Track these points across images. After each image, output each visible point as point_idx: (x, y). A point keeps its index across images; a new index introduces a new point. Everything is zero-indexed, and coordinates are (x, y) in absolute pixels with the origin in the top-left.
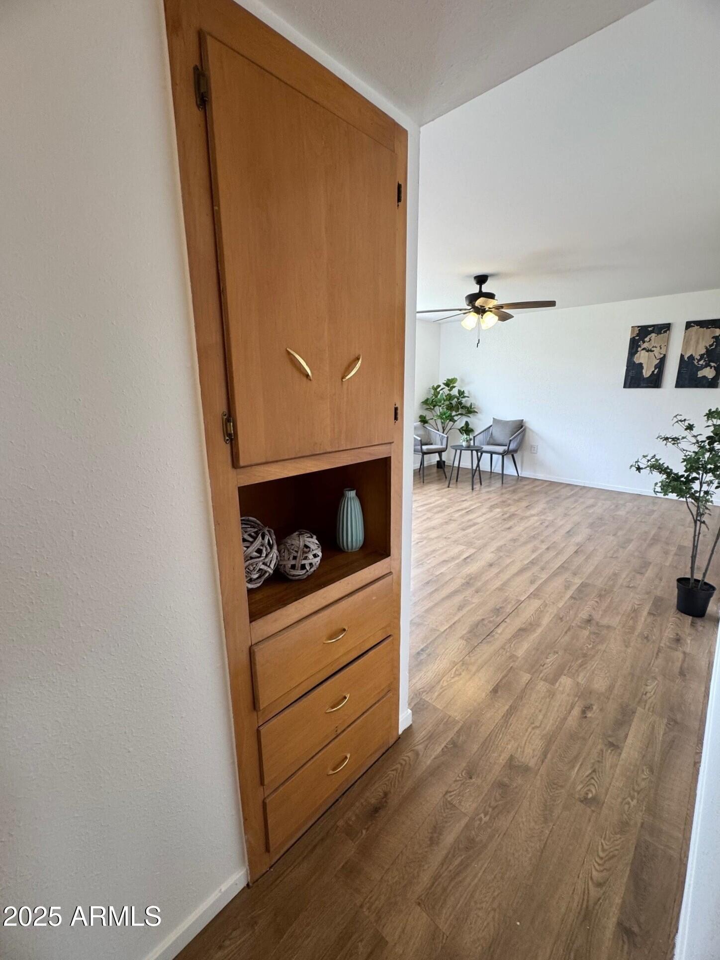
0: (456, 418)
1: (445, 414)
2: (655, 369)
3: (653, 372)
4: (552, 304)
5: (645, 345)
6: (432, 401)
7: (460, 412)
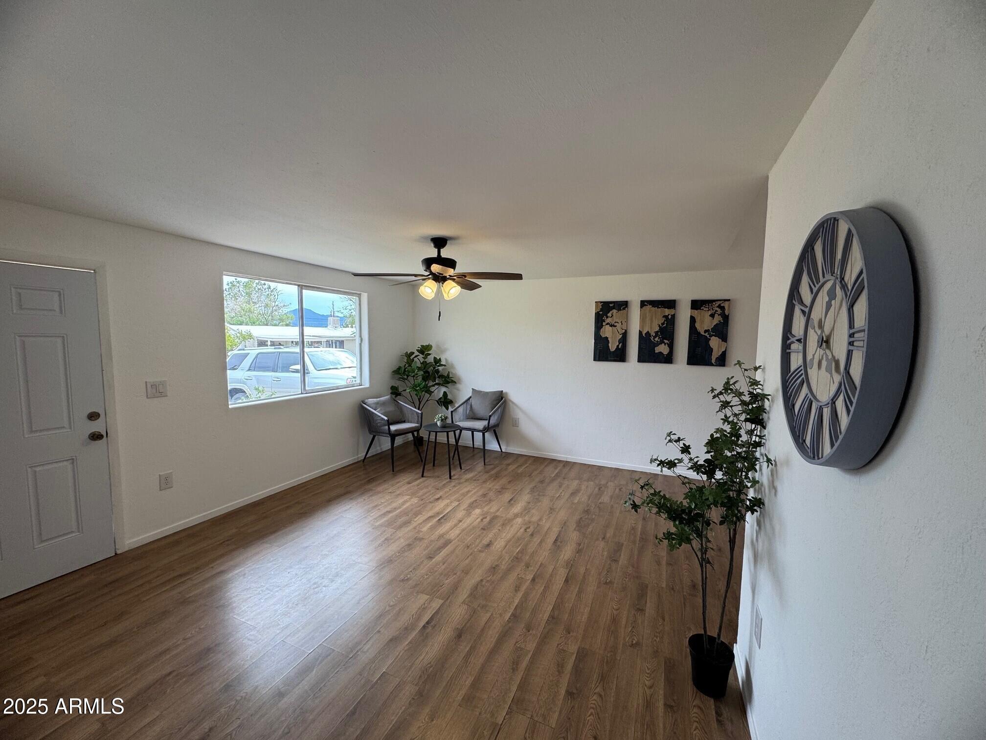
0: (432, 389)
1: (419, 386)
2: (619, 344)
3: (618, 346)
4: (518, 277)
5: (609, 320)
6: (405, 371)
7: (437, 382)
